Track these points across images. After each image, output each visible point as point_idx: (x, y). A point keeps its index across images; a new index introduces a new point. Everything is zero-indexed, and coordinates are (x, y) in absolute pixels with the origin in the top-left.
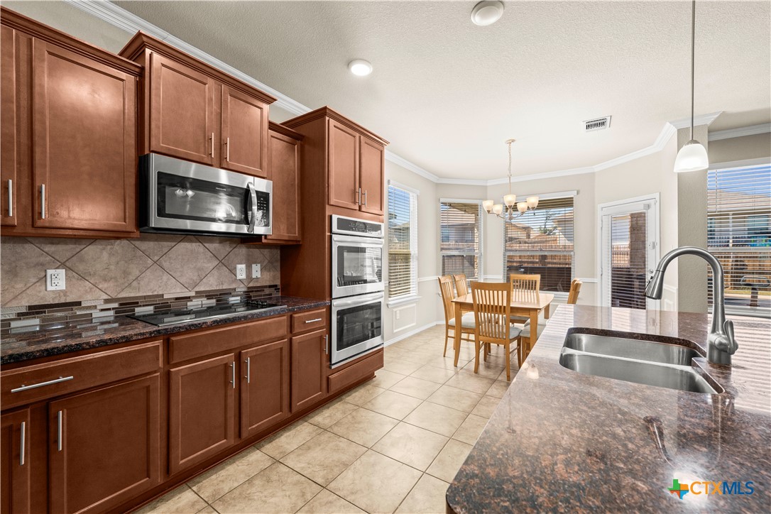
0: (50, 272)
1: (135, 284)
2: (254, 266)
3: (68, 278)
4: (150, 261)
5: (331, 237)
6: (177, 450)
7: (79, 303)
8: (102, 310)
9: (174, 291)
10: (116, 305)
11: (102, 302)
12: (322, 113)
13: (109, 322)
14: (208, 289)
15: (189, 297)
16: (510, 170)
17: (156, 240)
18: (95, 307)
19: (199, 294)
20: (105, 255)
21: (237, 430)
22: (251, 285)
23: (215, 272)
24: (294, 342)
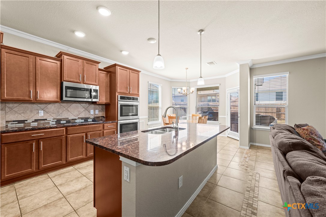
0: (39, 111)
1: (61, 115)
2: (96, 110)
3: (44, 113)
4: (65, 109)
5: (118, 102)
6: (69, 156)
7: (46, 119)
8: (52, 121)
9: (71, 117)
10: (56, 120)
11: (52, 119)
12: (115, 65)
13: (54, 125)
14: (81, 117)
15: (76, 119)
16: (186, 78)
17: (66, 103)
18: (50, 120)
19: (79, 118)
20: (53, 107)
21: (86, 154)
22: (95, 116)
23: (84, 112)
24: (104, 132)
